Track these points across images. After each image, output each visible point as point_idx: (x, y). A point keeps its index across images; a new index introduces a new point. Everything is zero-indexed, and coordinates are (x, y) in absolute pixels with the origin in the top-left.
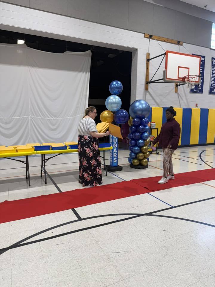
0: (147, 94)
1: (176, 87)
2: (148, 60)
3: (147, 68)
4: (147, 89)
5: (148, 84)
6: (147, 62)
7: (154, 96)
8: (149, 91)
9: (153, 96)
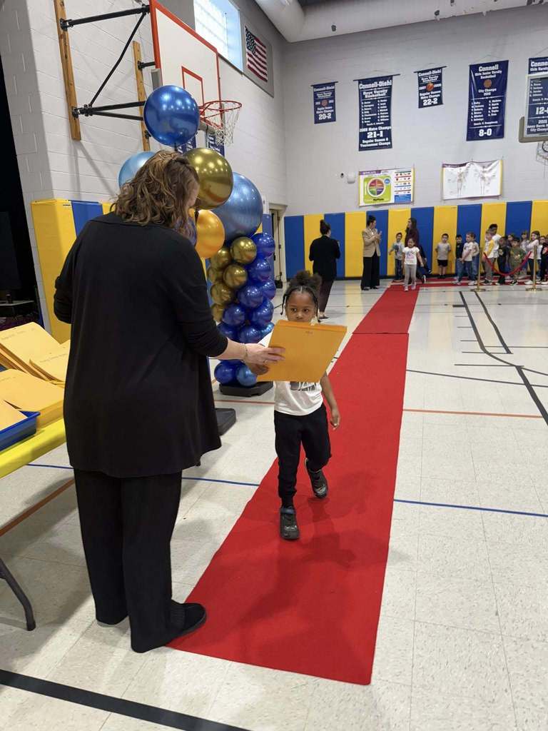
0: (80, 153)
1: (147, 141)
2: (64, 25)
3: (66, 57)
4: (76, 135)
5: (77, 117)
6: (62, 31)
7: (99, 165)
8: (81, 145)
9: (95, 162)
